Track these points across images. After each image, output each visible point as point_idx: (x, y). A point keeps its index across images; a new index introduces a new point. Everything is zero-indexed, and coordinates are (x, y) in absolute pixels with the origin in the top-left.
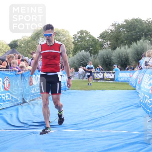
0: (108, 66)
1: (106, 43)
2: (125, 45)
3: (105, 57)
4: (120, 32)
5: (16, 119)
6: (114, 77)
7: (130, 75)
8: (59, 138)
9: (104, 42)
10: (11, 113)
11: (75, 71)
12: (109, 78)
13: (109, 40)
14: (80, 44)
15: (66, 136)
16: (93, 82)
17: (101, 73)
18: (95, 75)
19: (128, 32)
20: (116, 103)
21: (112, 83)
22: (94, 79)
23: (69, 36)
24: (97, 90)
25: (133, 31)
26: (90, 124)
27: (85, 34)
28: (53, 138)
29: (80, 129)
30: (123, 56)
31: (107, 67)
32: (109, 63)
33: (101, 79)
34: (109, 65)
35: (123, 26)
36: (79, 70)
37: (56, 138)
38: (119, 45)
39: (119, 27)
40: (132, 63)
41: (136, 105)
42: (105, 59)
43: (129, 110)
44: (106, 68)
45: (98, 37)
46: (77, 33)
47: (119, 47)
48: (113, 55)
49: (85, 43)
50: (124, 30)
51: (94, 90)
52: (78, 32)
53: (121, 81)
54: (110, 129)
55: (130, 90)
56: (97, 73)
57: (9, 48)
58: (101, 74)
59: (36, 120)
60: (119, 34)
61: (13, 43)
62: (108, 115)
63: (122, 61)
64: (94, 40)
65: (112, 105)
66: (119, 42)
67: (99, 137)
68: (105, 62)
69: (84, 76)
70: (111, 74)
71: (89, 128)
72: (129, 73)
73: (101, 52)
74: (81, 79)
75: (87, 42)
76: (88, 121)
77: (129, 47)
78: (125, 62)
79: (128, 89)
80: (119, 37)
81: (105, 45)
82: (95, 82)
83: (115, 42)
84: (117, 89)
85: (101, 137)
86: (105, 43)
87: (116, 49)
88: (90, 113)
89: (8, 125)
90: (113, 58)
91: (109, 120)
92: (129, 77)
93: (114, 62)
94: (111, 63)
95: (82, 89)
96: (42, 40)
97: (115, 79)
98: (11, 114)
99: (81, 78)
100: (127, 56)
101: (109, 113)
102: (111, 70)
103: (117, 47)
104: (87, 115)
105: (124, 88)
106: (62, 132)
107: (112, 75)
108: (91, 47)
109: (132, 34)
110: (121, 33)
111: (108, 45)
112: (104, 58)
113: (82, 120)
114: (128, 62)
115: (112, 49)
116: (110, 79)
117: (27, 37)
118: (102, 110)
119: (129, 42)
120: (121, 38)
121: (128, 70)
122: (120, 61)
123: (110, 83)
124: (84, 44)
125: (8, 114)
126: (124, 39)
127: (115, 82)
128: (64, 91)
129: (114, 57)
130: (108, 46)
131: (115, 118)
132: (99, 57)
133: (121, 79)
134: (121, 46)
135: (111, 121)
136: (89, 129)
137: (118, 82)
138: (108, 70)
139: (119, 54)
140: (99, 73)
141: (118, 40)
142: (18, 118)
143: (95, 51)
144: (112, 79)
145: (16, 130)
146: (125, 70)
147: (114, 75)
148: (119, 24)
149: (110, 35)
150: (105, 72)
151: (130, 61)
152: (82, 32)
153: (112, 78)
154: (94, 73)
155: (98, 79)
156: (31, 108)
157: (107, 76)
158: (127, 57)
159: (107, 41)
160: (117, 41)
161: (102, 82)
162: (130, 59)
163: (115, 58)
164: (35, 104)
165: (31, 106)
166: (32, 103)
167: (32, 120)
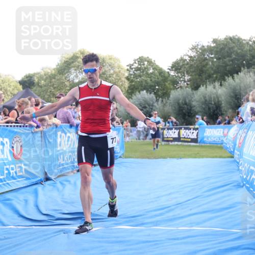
0: (187, 117)
1: (182, 79)
2: (214, 81)
3: (181, 101)
4: (206, 59)
5: (34, 208)
6: (197, 135)
7: (223, 132)
8: (107, 239)
9: (178, 76)
10: (26, 198)
11: (132, 126)
12: (189, 137)
13: (188, 73)
14: (138, 80)
15: (118, 237)
16: (161, 144)
17: (176, 129)
18: (165, 132)
19: (218, 59)
21: (194, 146)
22: (163, 140)
23: (119, 67)
24: (169, 159)
25: (228, 58)
26: (158, 216)
27: (146, 63)
28: (97, 240)
29: (142, 224)
30: (211, 101)
31: (184, 118)
32: (189, 113)
33: (175, 140)
34: (189, 116)
35: (210, 50)
36: (137, 125)
37: (101, 240)
38: (204, 83)
40: (226, 112)
41: (235, 184)
42: (182, 105)
43: (223, 191)
44: (183, 121)
45: (169, 69)
46: (133, 62)
47: (205, 86)
48: (194, 98)
49: (148, 78)
50: (213, 56)
51: (164, 158)
52: (135, 60)
53: (210, 143)
54: (192, 224)
55: (225, 158)
56: (168, 129)
57: (20, 87)
58: (176, 131)
59: (67, 210)
60: (204, 63)
61: (26, 79)
62: (189, 200)
63: (209, 109)
64: (162, 73)
65: (195, 184)
66: (204, 76)
67: (175, 239)
68: (182, 110)
69: (147, 135)
70: (192, 131)
71: (156, 224)
72: (222, 130)
73: (175, 94)
74: (142, 140)
75: (150, 77)
76: (155, 210)
77: (221, 85)
78: (214, 111)
79: (220, 157)
80: (204, 69)
81: (181, 82)
82: (165, 144)
83: (197, 77)
84: (203, 157)
85: (178, 239)
86: (180, 78)
87: (200, 88)
88: (158, 197)
89: (21, 219)
90: (194, 103)
91: (191, 210)
92: (222, 135)
93: (197, 111)
94: (192, 112)
95: (143, 157)
96: (75, 74)
97: (199, 140)
98: (25, 200)
99: (141, 137)
100: (218, 99)
102: (191, 125)
103: (201, 86)
104: (152, 202)
105: (215, 155)
106: (112, 229)
107: (193, 133)
108: (158, 86)
109: (225, 63)
110: (206, 61)
111: (185, 81)
112: (178, 104)
113: (145, 210)
114: (221, 111)
115: (192, 89)
116: (190, 140)
117: (49, 69)
118: (177, 192)
119: (221, 76)
120: (208, 70)
121: (220, 123)
122: (207, 109)
123: (190, 146)
124: (146, 81)
125: (21, 199)
126: (212, 72)
127: (198, 144)
129: (197, 101)
130: (185, 83)
131: (199, 206)
132: (172, 101)
133: (209, 139)
134: (208, 83)
135: (193, 211)
136: (156, 226)
137: (203, 144)
138: (186, 125)
139: (205, 97)
140: (171, 129)
141: (203, 73)
142: (37, 207)
143: (165, 91)
144: (194, 139)
145: (34, 227)
146: (214, 124)
147: (198, 133)
148: (203, 46)
149: (189, 65)
150: (181, 128)
151: (223, 110)
152: (141, 60)
153: (193, 137)
154: (163, 129)
155: (168, 139)
156: (58, 190)
157: (185, 134)
158: (218, 102)
159: (184, 76)
160: (200, 75)
161: (177, 145)
162: (223, 105)
163: (198, 103)
164: (65, 183)
165: (59, 185)
166: (60, 180)
167: (61, 210)
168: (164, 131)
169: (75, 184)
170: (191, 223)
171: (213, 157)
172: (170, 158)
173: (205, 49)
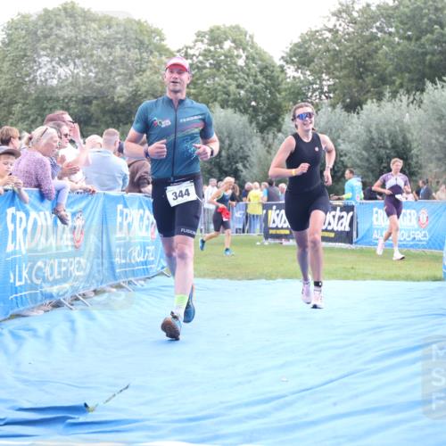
1: (315, 86)
2: (395, 94)
4: (374, 38)
6: (351, 225)
9: (306, 79)
12: (330, 228)
13: (329, 72)
16: (262, 244)
18: (272, 214)
19: (406, 38)
20: (363, 331)
21: (346, 250)
22: (267, 236)
24: (280, 280)
26: (256, 418)
35: (385, 15)
39: (369, 17)
45: (283, 59)
46: (195, 38)
49: (230, 81)
51: (269, 277)
52: (200, 35)
55: (419, 281)
59: (29, 401)
62: (332, 381)
64: (266, 67)
66: (369, 80)
70: (338, 213)
72: (413, 211)
75: (236, 80)
76: (247, 405)
79: (408, 278)
80: (367, 63)
81: (313, 92)
82: (270, 244)
83: (352, 81)
84: (364, 277)
86: (312, 84)
88: (255, 373)
91: (335, 404)
92: (416, 226)
93: (348, 163)
95: (216, 275)
96: (49, 66)
97: (355, 236)
100: (404, 137)
101: (333, 376)
104: (239, 383)
107: (340, 218)
108: (255, 101)
110: (376, 43)
111: (322, 93)
113: (222, 403)
114: (409, 165)
116: (332, 235)
119: (411, 80)
120: (376, 65)
122: (374, 160)
123: (332, 249)
124: (224, 87)
126: (390, 68)
127: (353, 246)
128: (145, 280)
129: (352, 141)
130: (323, 97)
131: (356, 396)
135: (341, 409)
137: (364, 247)
141: (366, 70)
143: (272, 114)
144: (342, 232)
147: (352, 218)
148: (368, 5)
149: (332, 53)
152: (215, 37)
153: (340, 228)
154: (268, 207)
155: (279, 232)
158: (405, 141)
159: (321, 80)
160: (360, 77)
162: (414, 152)
163: (353, 145)
164: (23, 333)
165: (8, 340)
166: (11, 328)
167: (14, 401)
168: (270, 212)
169: (48, 336)
170: (335, 437)
171: (390, 279)
172: (284, 277)
173: (373, 12)
